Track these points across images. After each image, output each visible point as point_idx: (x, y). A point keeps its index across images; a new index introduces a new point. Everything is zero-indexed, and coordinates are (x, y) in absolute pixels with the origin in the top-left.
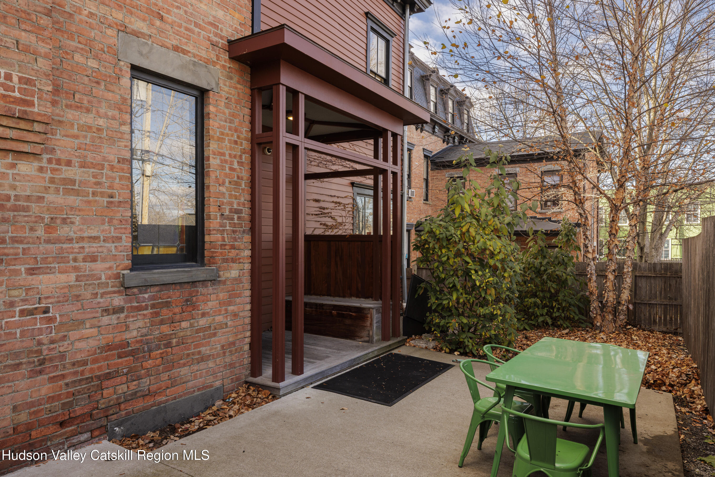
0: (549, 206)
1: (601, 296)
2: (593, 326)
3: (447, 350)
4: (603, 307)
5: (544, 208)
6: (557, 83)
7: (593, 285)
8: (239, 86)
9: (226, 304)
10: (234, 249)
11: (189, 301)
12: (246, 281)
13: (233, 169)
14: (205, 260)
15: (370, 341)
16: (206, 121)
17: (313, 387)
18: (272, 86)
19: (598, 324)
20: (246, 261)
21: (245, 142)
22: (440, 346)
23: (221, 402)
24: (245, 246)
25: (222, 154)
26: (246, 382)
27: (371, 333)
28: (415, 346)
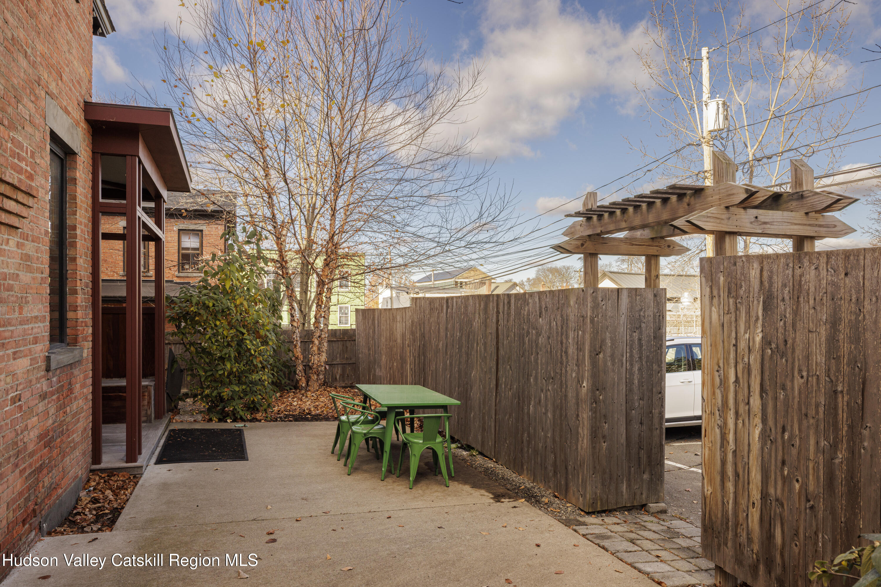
0: (187, 269)
1: (306, 359)
2: (296, 387)
3: (217, 420)
4: (307, 368)
5: (181, 271)
7: (298, 351)
8: (88, 149)
9: (83, 386)
10: (86, 326)
11: (70, 384)
12: (90, 361)
13: (85, 239)
14: (68, 339)
15: (149, 421)
16: (69, 187)
17: (156, 464)
18: (125, 156)
19: (304, 385)
20: (90, 339)
21: (90, 210)
22: (207, 417)
23: (85, 493)
24: (90, 322)
25: (81, 223)
26: (92, 471)
27: (149, 413)
28: (182, 422)
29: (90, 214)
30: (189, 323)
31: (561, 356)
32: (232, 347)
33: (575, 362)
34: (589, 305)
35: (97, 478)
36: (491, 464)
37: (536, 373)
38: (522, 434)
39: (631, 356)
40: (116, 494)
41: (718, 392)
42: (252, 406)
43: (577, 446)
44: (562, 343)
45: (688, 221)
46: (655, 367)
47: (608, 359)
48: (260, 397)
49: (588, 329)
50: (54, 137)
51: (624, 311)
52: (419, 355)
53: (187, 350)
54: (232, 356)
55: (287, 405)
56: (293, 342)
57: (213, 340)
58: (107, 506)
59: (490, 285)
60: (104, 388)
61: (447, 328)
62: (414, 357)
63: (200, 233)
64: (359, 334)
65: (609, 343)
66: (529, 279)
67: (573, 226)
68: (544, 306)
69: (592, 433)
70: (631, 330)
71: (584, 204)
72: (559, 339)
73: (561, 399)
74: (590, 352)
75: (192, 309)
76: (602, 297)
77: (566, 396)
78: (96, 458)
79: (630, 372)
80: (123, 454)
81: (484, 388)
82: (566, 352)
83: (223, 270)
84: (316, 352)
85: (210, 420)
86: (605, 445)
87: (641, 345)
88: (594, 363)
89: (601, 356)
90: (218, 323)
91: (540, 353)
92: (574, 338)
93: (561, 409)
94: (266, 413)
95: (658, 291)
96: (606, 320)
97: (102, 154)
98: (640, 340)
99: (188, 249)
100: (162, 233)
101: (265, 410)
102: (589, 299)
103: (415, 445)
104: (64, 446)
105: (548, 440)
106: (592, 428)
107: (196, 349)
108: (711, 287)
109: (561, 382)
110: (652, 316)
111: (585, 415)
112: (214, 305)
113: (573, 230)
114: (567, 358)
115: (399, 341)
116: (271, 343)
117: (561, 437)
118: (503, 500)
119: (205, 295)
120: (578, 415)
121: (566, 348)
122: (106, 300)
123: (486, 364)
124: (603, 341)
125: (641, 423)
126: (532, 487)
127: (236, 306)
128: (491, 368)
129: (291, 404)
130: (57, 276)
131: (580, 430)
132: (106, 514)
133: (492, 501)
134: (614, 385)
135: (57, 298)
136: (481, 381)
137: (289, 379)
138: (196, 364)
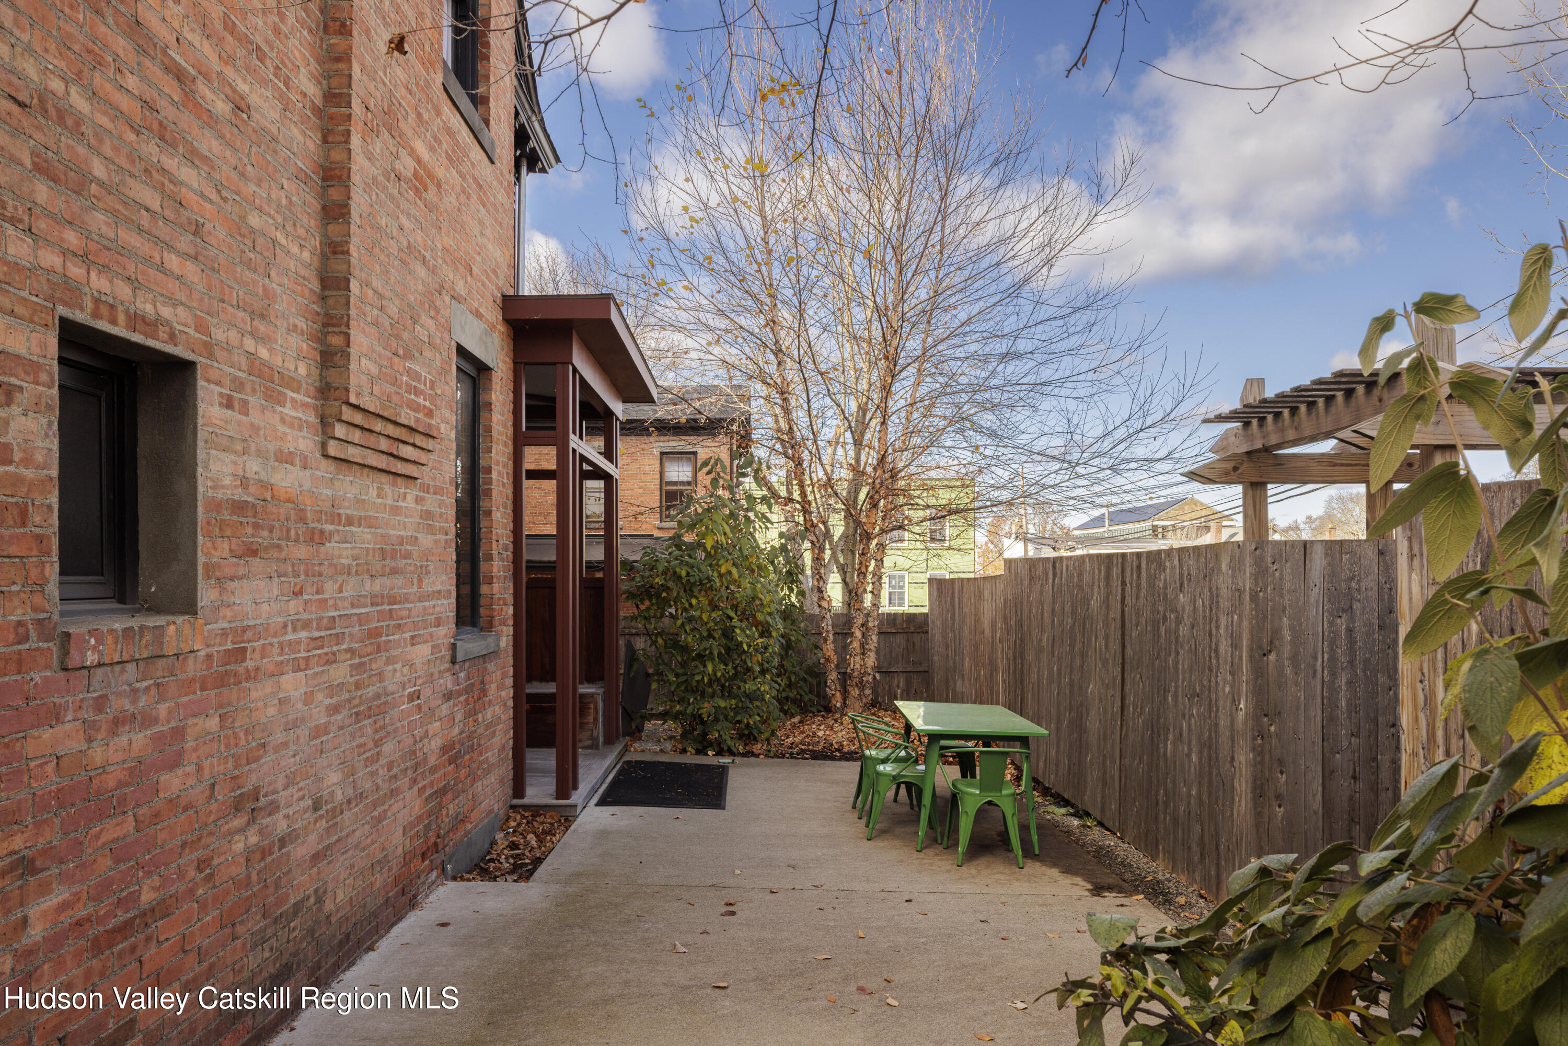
1: (842, 662)
2: (828, 709)
3: (693, 751)
4: (844, 678)
5: (665, 519)
6: (777, 342)
7: (829, 649)
8: (507, 359)
9: (501, 687)
10: (505, 604)
11: (482, 682)
12: (511, 653)
13: (504, 484)
14: (482, 622)
15: (594, 746)
16: (483, 414)
17: (597, 805)
18: (554, 364)
19: (838, 705)
20: (511, 622)
21: (510, 443)
22: (680, 746)
23: (502, 835)
24: (510, 599)
25: (498, 463)
26: (512, 807)
27: (595, 733)
28: (643, 751)
29: (510, 449)
30: (654, 601)
31: (1210, 657)
32: (714, 638)
33: (1228, 667)
34: (1248, 570)
35: (518, 817)
36: (1110, 841)
37: (1176, 687)
38: (1157, 791)
39: (1333, 658)
40: (540, 840)
41: (1422, 716)
42: (746, 732)
43: (1232, 810)
44: (1210, 635)
45: (1355, 431)
46: (1382, 679)
47: (1287, 663)
48: (758, 718)
49: (1247, 612)
50: (462, 352)
51: (1317, 582)
52: (1015, 657)
53: (654, 643)
54: (716, 653)
55: (808, 736)
56: (821, 634)
57: (688, 628)
58: (527, 853)
59: (1219, 532)
60: (528, 695)
61: (1053, 611)
62: (1008, 660)
63: (692, 456)
64: (933, 621)
65: (1287, 635)
66: (1309, 518)
67: (1225, 437)
68: (1186, 573)
69: (1255, 788)
70: (1331, 613)
71: (1242, 399)
72: (1207, 628)
73: (1210, 731)
74: (1251, 650)
75: (657, 580)
76: (1272, 556)
77: (1216, 725)
78: (518, 789)
79: (1332, 687)
80: (552, 788)
81: (1105, 712)
82: (1216, 651)
83: (701, 521)
84: (858, 650)
85: (684, 751)
86: (1280, 812)
87: (1352, 641)
88: (1259, 671)
89: (1272, 657)
90: (694, 601)
91: (1181, 652)
92: (1227, 627)
93: (1210, 747)
94: (769, 744)
95: (1386, 545)
96: (1282, 596)
97: (526, 364)
98: (1350, 631)
99: (675, 483)
100: (613, 467)
101: (768, 740)
102: (1248, 561)
103: (966, 796)
104: (474, 766)
105: (1193, 801)
106: (1255, 780)
107: (665, 641)
108: (1410, 540)
109: (1210, 701)
110: (1375, 589)
111: (1244, 758)
112: (688, 574)
113: (1225, 443)
114: (1218, 661)
115: (988, 633)
116: (774, 634)
117: (1209, 796)
118: (1106, 894)
119: (676, 559)
120: (1233, 758)
121: (1217, 644)
122: (533, 566)
123: (1107, 670)
124: (1276, 633)
125: (1354, 778)
126: (1167, 880)
127: (721, 576)
128: (1114, 679)
129: (815, 735)
130: (469, 536)
131: (1236, 784)
132: (526, 864)
133: (1087, 893)
134: (1298, 709)
135: (467, 566)
136: (1100, 701)
137: (818, 696)
138: (664, 663)
